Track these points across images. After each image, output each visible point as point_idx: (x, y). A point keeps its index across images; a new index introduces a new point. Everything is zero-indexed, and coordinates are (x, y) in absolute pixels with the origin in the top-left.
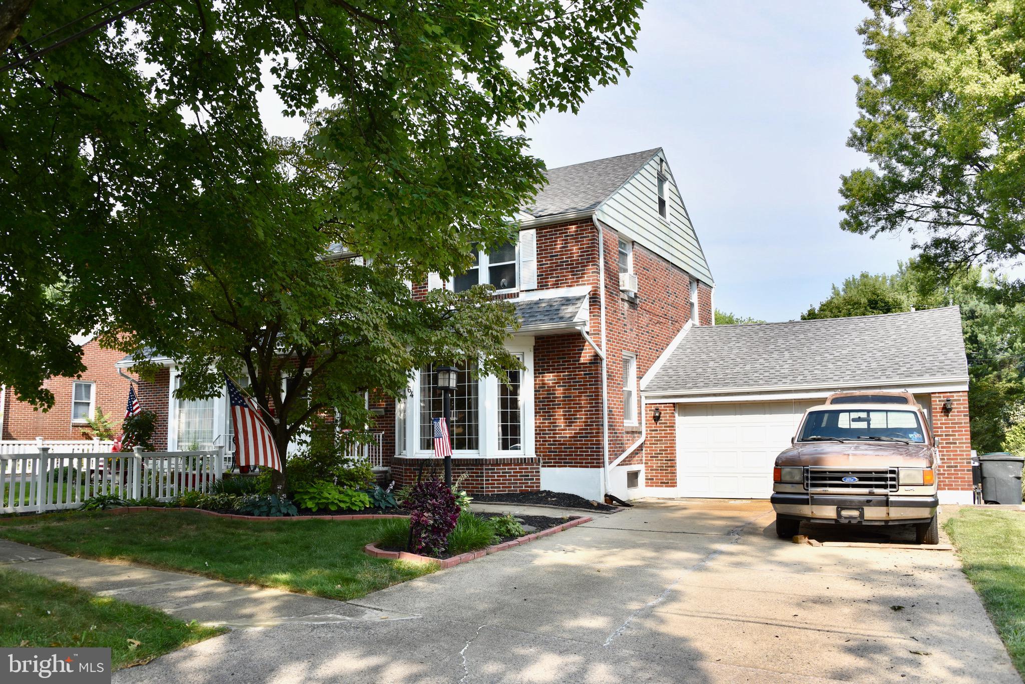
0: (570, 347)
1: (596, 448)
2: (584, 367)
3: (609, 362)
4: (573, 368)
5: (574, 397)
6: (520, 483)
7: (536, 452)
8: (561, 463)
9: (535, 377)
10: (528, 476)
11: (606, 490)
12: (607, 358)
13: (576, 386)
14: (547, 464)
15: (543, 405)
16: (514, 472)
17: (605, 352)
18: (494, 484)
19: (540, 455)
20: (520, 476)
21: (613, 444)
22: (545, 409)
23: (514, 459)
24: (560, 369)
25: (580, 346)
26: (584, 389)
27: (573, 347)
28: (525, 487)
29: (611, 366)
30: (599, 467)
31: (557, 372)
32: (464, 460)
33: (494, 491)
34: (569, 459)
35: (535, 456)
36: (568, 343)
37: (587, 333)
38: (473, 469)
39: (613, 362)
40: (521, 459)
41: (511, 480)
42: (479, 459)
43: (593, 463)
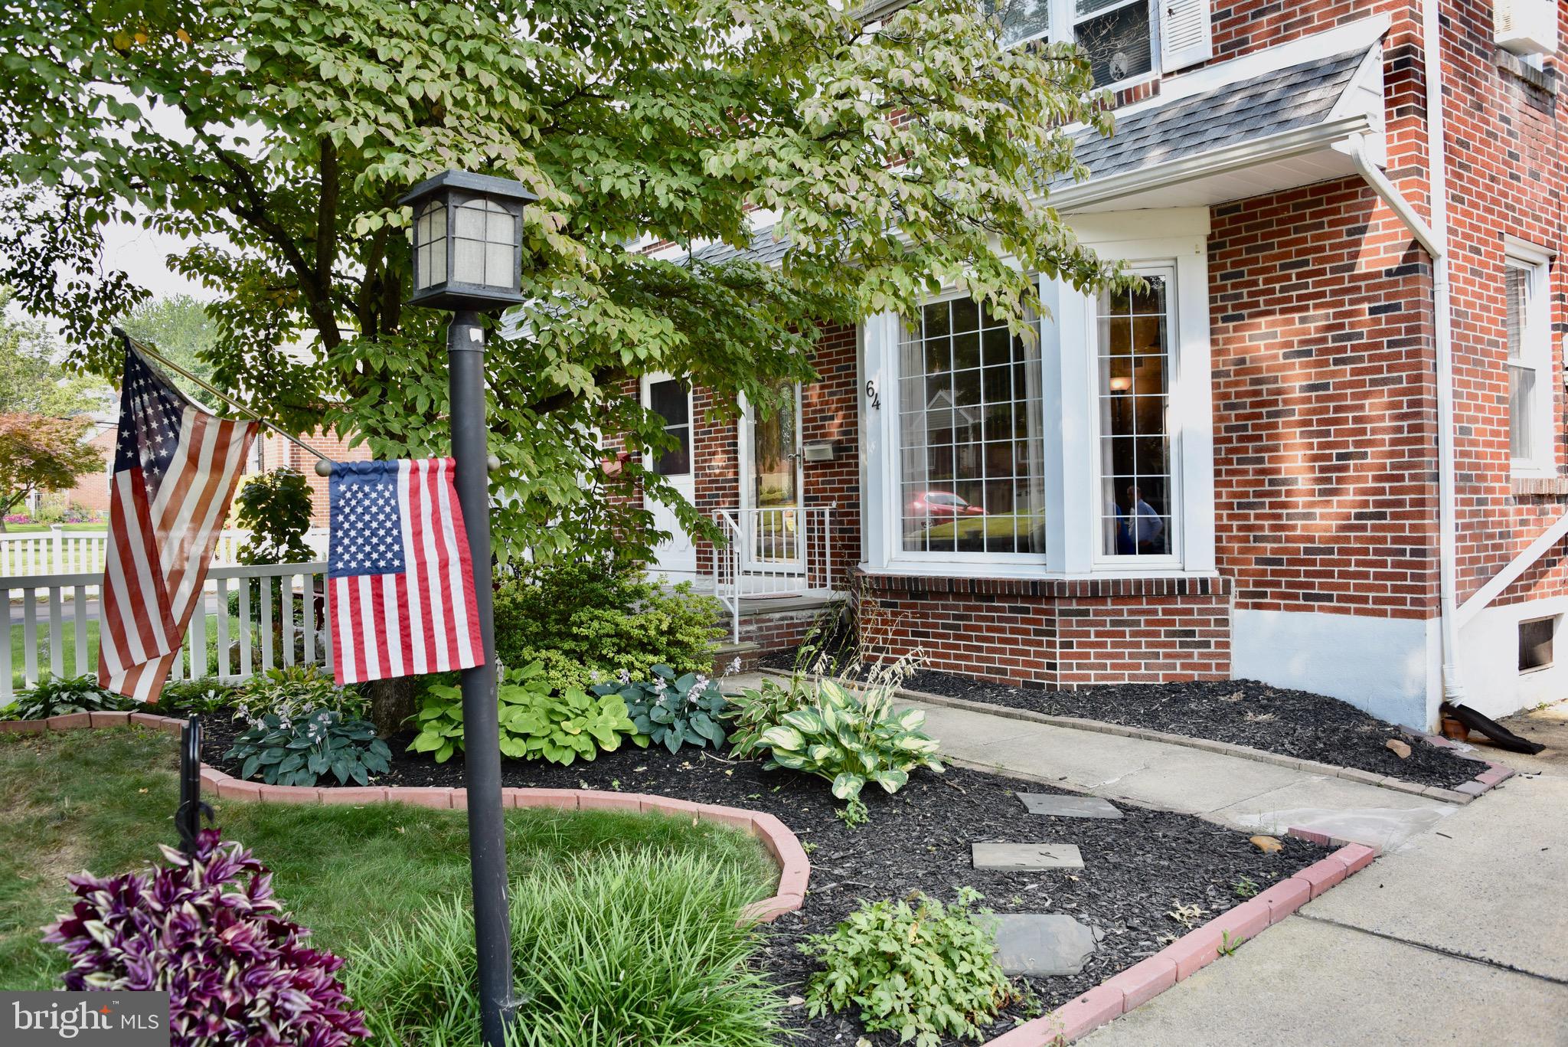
0: (1321, 225)
1: (1413, 553)
2: (1369, 288)
3: (1459, 268)
4: (1334, 293)
5: (1337, 386)
6: (1167, 656)
7: (1219, 561)
8: (1296, 597)
9: (1213, 332)
10: (1192, 633)
11: (1444, 689)
12: (1452, 255)
13: (1344, 349)
14: (1255, 599)
15: (1238, 417)
16: (1148, 623)
17: (1445, 234)
18: (1087, 656)
19: (1231, 572)
20: (1168, 634)
21: (1473, 537)
22: (1245, 428)
23: (1149, 582)
24: (1289, 299)
25: (1355, 219)
26: (1371, 358)
27: (1331, 224)
28: (1184, 666)
29: (1466, 281)
30: (1422, 616)
31: (1283, 311)
32: (1003, 583)
33: (1088, 677)
34: (1322, 586)
35: (1215, 574)
36: (1313, 215)
37: (1383, 169)
38: (1026, 611)
39: (1474, 272)
40: (1171, 582)
41: (1138, 645)
42: (1042, 583)
43: (1403, 601)
